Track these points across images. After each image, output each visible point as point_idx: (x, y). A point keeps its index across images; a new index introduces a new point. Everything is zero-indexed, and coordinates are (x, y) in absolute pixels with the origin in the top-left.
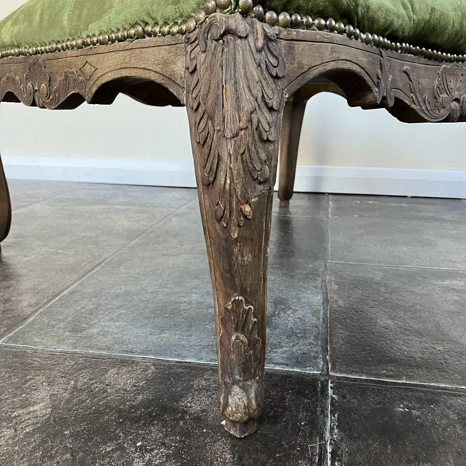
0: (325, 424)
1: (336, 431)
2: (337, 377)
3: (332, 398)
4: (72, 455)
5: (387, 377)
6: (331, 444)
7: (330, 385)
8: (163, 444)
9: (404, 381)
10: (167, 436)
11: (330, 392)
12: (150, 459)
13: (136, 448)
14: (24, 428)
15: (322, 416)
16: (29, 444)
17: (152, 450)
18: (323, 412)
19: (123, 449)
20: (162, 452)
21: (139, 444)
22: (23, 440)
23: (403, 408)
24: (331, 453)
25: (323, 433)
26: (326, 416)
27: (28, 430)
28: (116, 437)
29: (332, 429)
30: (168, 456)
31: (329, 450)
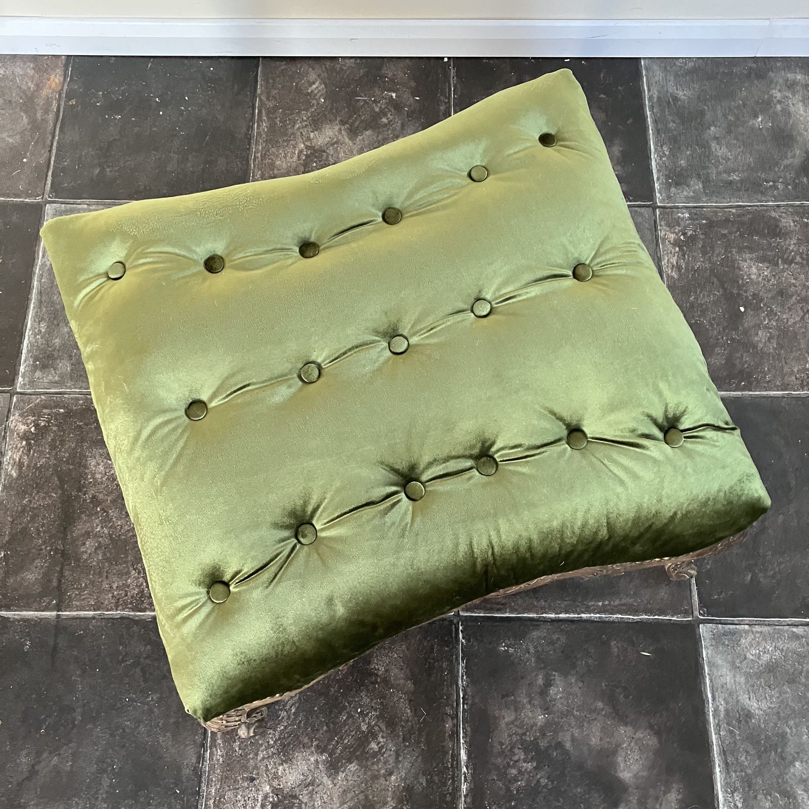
0: (458, 671)
1: (465, 678)
2: (465, 616)
3: (462, 643)
4: (327, 727)
5: (498, 610)
6: (462, 690)
7: (461, 628)
8: (372, 707)
9: (507, 615)
10: (372, 700)
11: (461, 635)
12: (369, 722)
13: (358, 713)
14: (290, 709)
15: (456, 664)
16: (300, 722)
17: (368, 714)
18: (457, 659)
19: (352, 716)
20: (373, 715)
21: (359, 710)
22: (295, 719)
23: (504, 647)
24: (463, 698)
25: (458, 681)
26: (459, 664)
27: (293, 711)
28: (345, 708)
29: (462, 676)
30: (378, 717)
31: (461, 696)
